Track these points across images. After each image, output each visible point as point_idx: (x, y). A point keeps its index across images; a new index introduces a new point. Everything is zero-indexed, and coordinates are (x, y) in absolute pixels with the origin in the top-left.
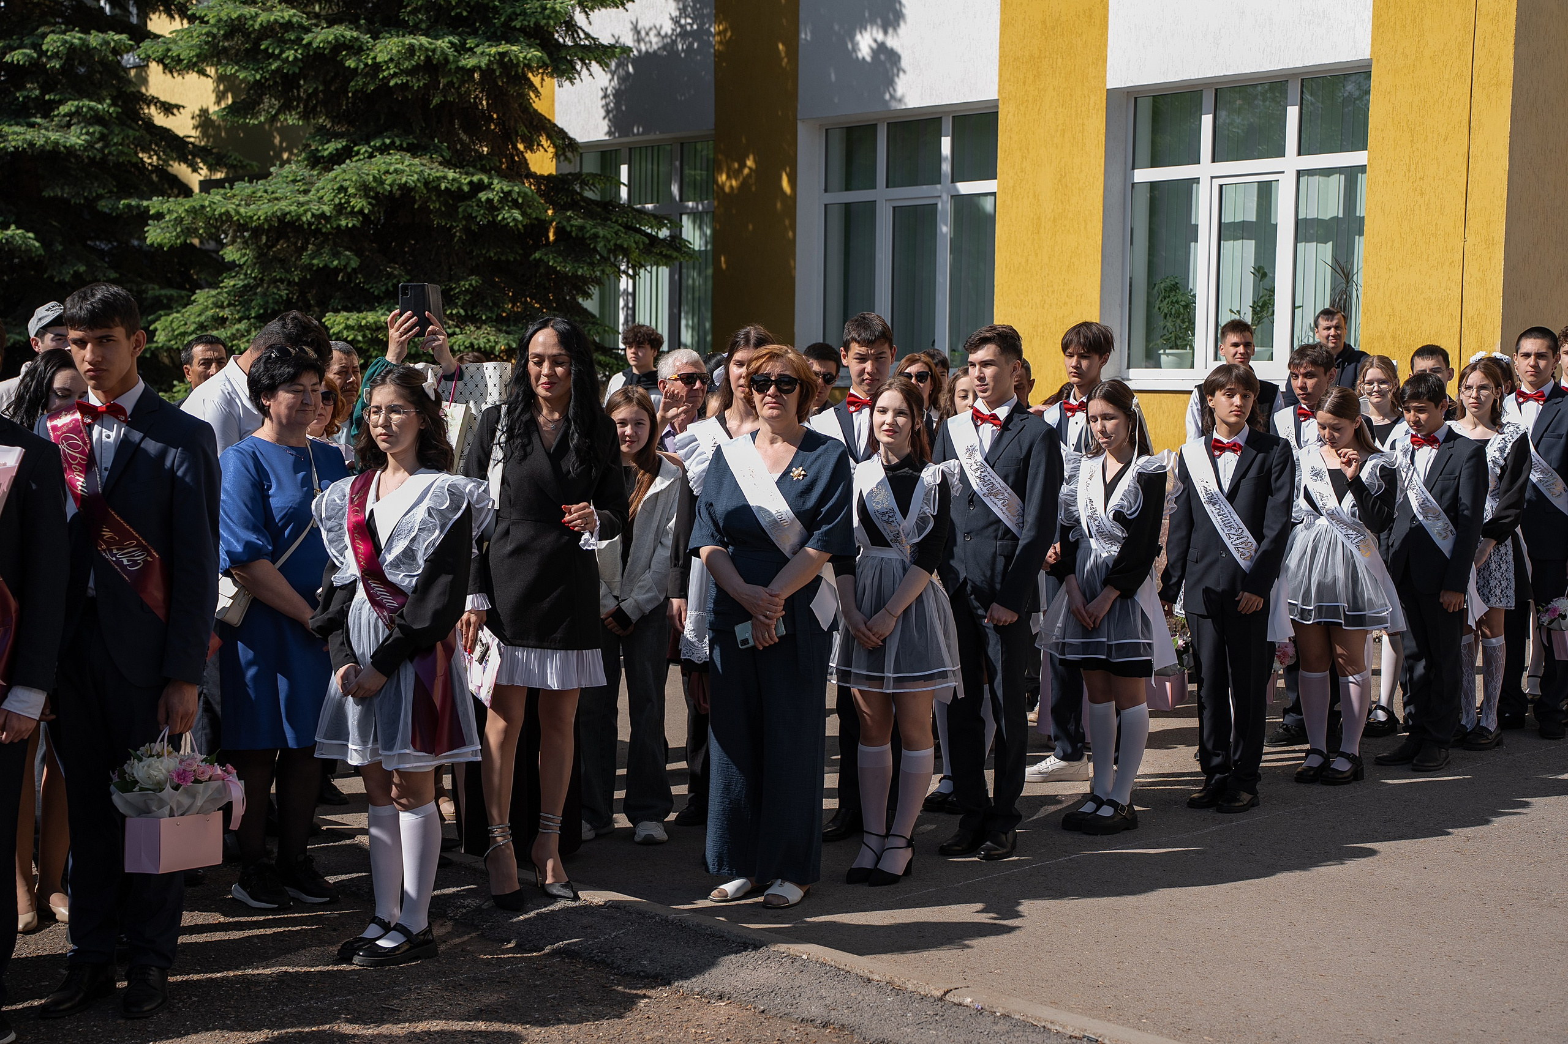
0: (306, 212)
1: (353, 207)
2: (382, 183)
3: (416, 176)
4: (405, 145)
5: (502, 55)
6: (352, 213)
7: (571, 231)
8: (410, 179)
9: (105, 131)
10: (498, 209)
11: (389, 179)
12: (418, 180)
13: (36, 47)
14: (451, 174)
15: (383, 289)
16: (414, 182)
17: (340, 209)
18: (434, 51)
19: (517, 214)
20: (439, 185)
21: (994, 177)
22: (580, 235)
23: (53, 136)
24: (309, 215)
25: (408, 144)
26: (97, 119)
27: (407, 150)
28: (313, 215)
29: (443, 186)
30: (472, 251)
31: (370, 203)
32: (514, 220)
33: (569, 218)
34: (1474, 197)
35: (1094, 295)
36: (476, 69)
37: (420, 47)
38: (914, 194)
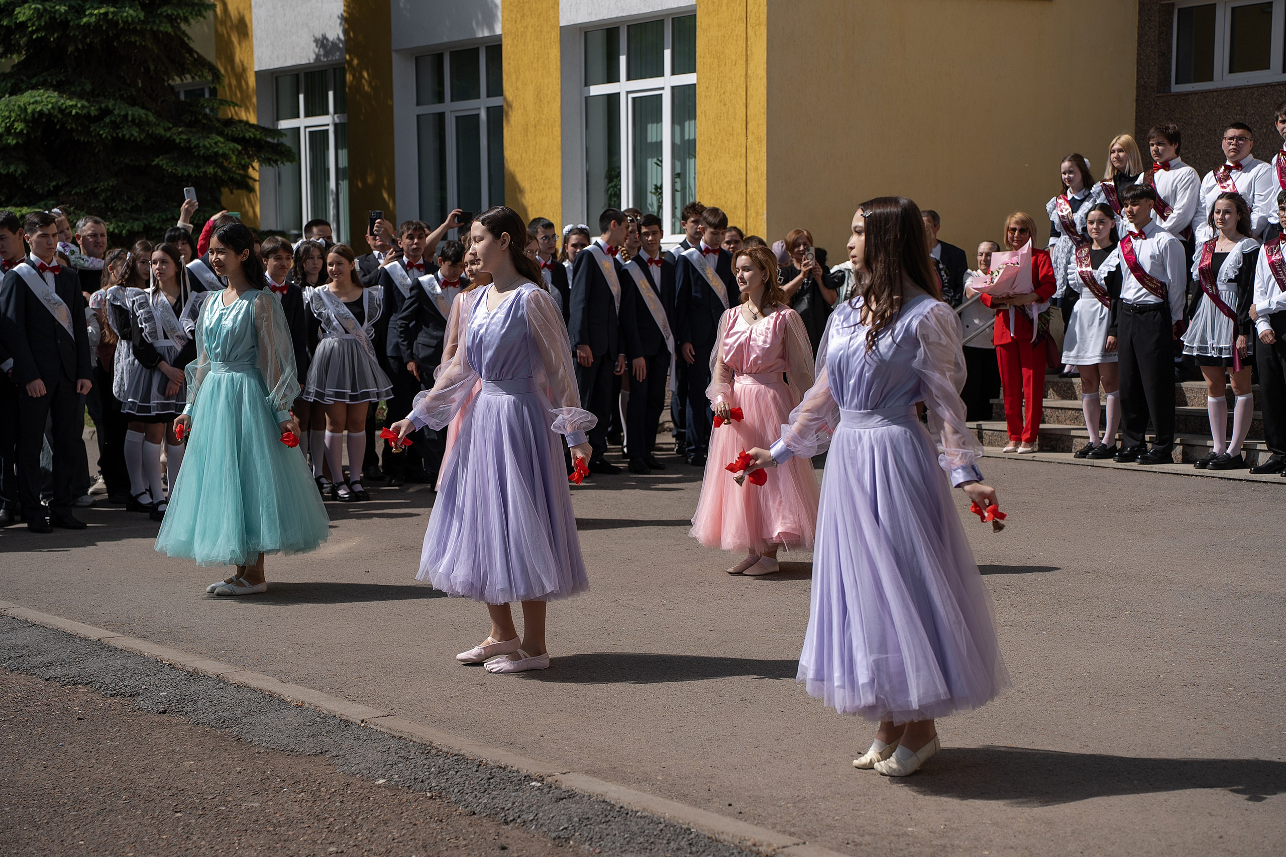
1: (16, 129)
2: (26, 109)
3: (50, 106)
4: (55, 83)
6: (17, 134)
7: (180, 143)
8: (46, 108)
10: (119, 128)
11: (29, 108)
12: (53, 108)
14: (82, 103)
16: (48, 110)
17: (8, 131)
18: (55, 13)
19: (135, 132)
20: (71, 112)
21: (501, 94)
22: (188, 145)
25: (57, 82)
27: (52, 86)
29: (74, 112)
30: (114, 159)
31: (28, 126)
32: (132, 135)
33: (180, 133)
34: (750, 107)
35: (558, 182)
36: (88, 25)
37: (45, 10)
38: (466, 106)
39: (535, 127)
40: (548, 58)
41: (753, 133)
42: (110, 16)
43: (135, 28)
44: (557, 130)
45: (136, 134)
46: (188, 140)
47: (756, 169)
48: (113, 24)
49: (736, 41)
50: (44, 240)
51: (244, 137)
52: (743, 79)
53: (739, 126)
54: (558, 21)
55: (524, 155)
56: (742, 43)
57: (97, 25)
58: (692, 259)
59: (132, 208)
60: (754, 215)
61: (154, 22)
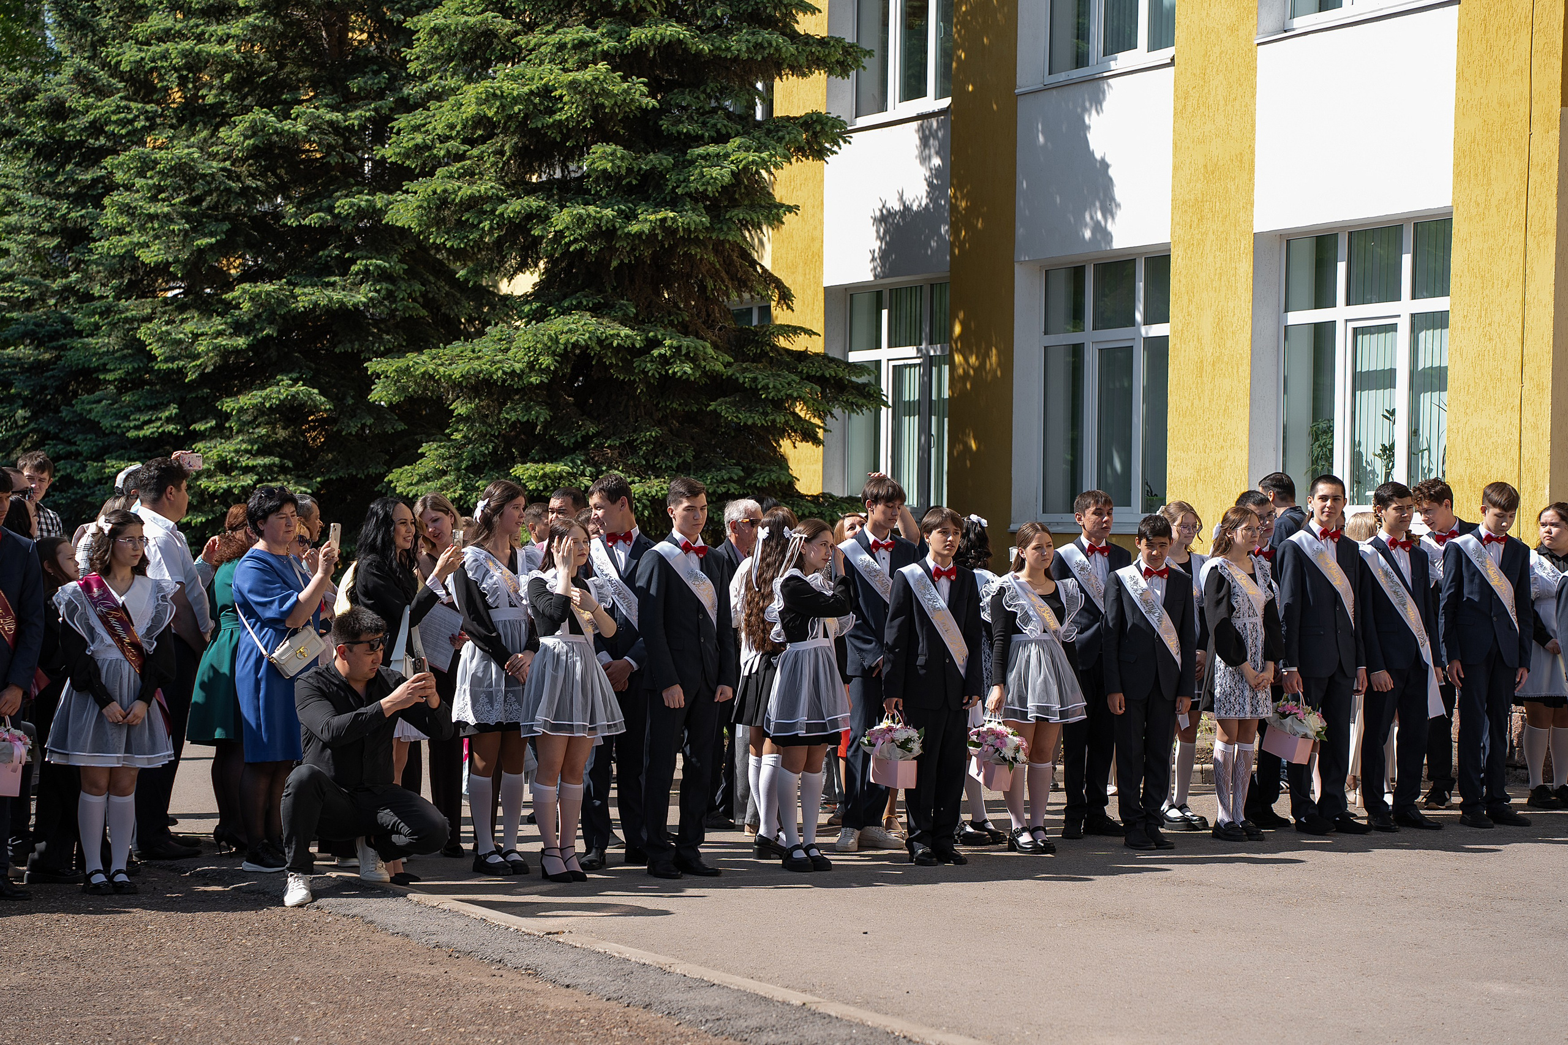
0: (497, 369)
1: (541, 364)
2: (557, 341)
3: (587, 335)
4: (591, 305)
5: (664, 220)
6: (541, 371)
7: (744, 383)
8: (583, 339)
9: (391, 287)
10: (669, 364)
11: (563, 339)
12: (590, 338)
13: (330, 210)
14: (625, 331)
15: (573, 440)
16: (586, 340)
17: (531, 366)
18: (600, 219)
19: (689, 368)
20: (612, 343)
21: (1166, 320)
22: (753, 386)
23: (336, 296)
24: (500, 373)
25: (594, 304)
26: (383, 276)
27: (589, 310)
28: (504, 373)
29: (615, 344)
30: (658, 403)
31: (557, 361)
32: (685, 373)
33: (746, 370)
34: (1527, 343)
35: (1244, 438)
36: (639, 234)
37: (589, 215)
38: (1115, 337)
39: (1213, 365)
40: (1235, 275)
41: (1532, 379)
42: (669, 223)
43: (697, 237)
44: (1245, 369)
45: (689, 371)
46: (755, 379)
47: (1535, 427)
48: (671, 232)
49: (1510, 255)
50: (691, 514)
51: (823, 375)
52: (1519, 306)
53: (1511, 368)
54: (1252, 227)
55: (1196, 402)
56: (1518, 258)
57: (652, 234)
58: (1467, 548)
59: (678, 466)
60: (1530, 489)
61: (721, 229)
